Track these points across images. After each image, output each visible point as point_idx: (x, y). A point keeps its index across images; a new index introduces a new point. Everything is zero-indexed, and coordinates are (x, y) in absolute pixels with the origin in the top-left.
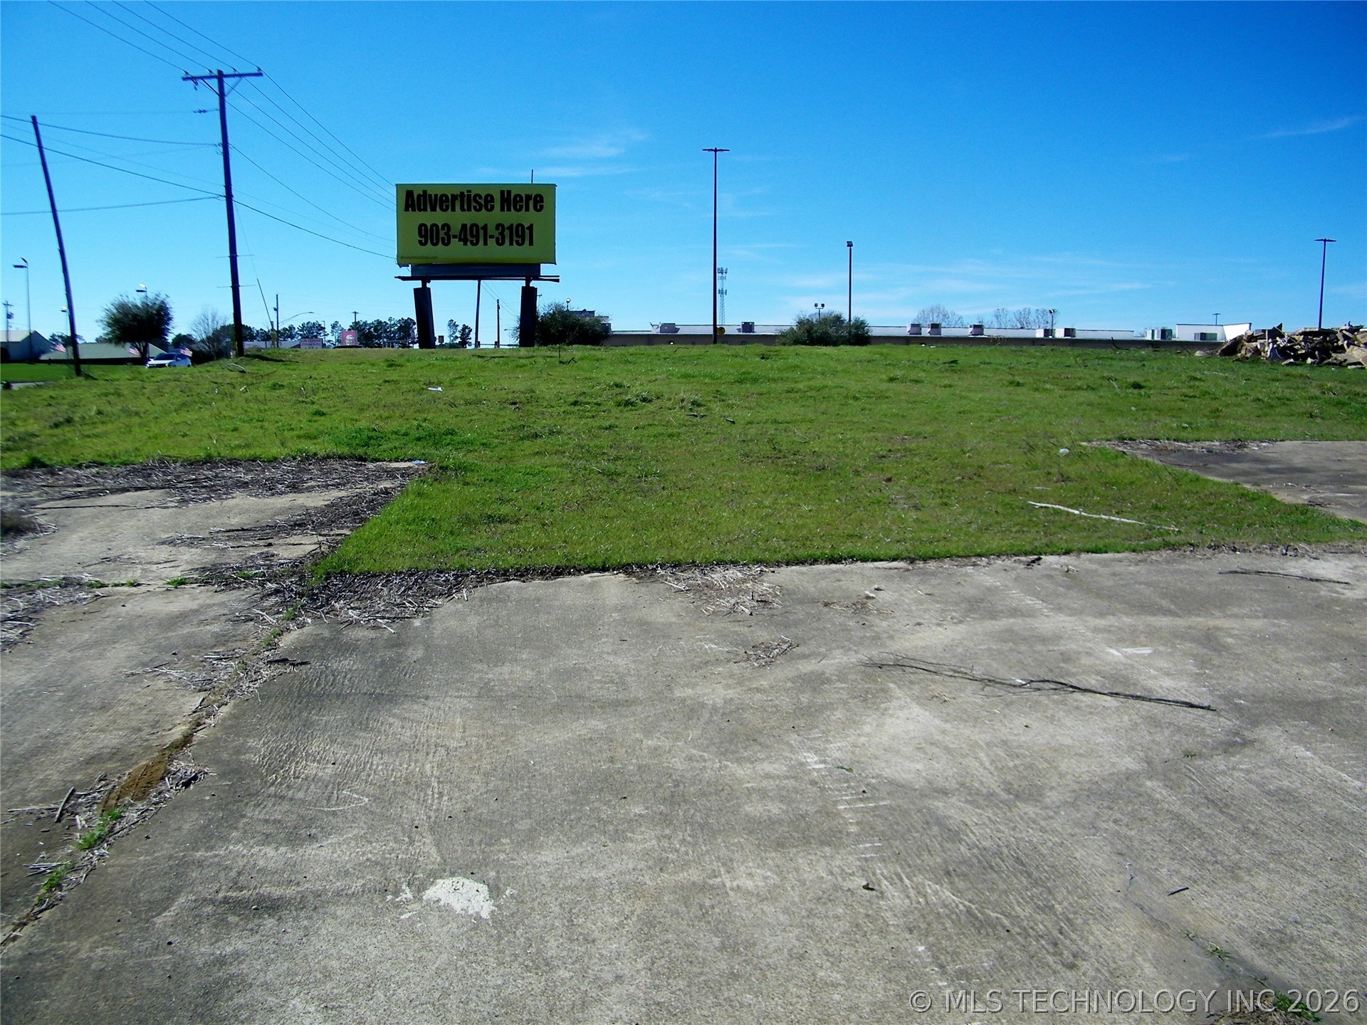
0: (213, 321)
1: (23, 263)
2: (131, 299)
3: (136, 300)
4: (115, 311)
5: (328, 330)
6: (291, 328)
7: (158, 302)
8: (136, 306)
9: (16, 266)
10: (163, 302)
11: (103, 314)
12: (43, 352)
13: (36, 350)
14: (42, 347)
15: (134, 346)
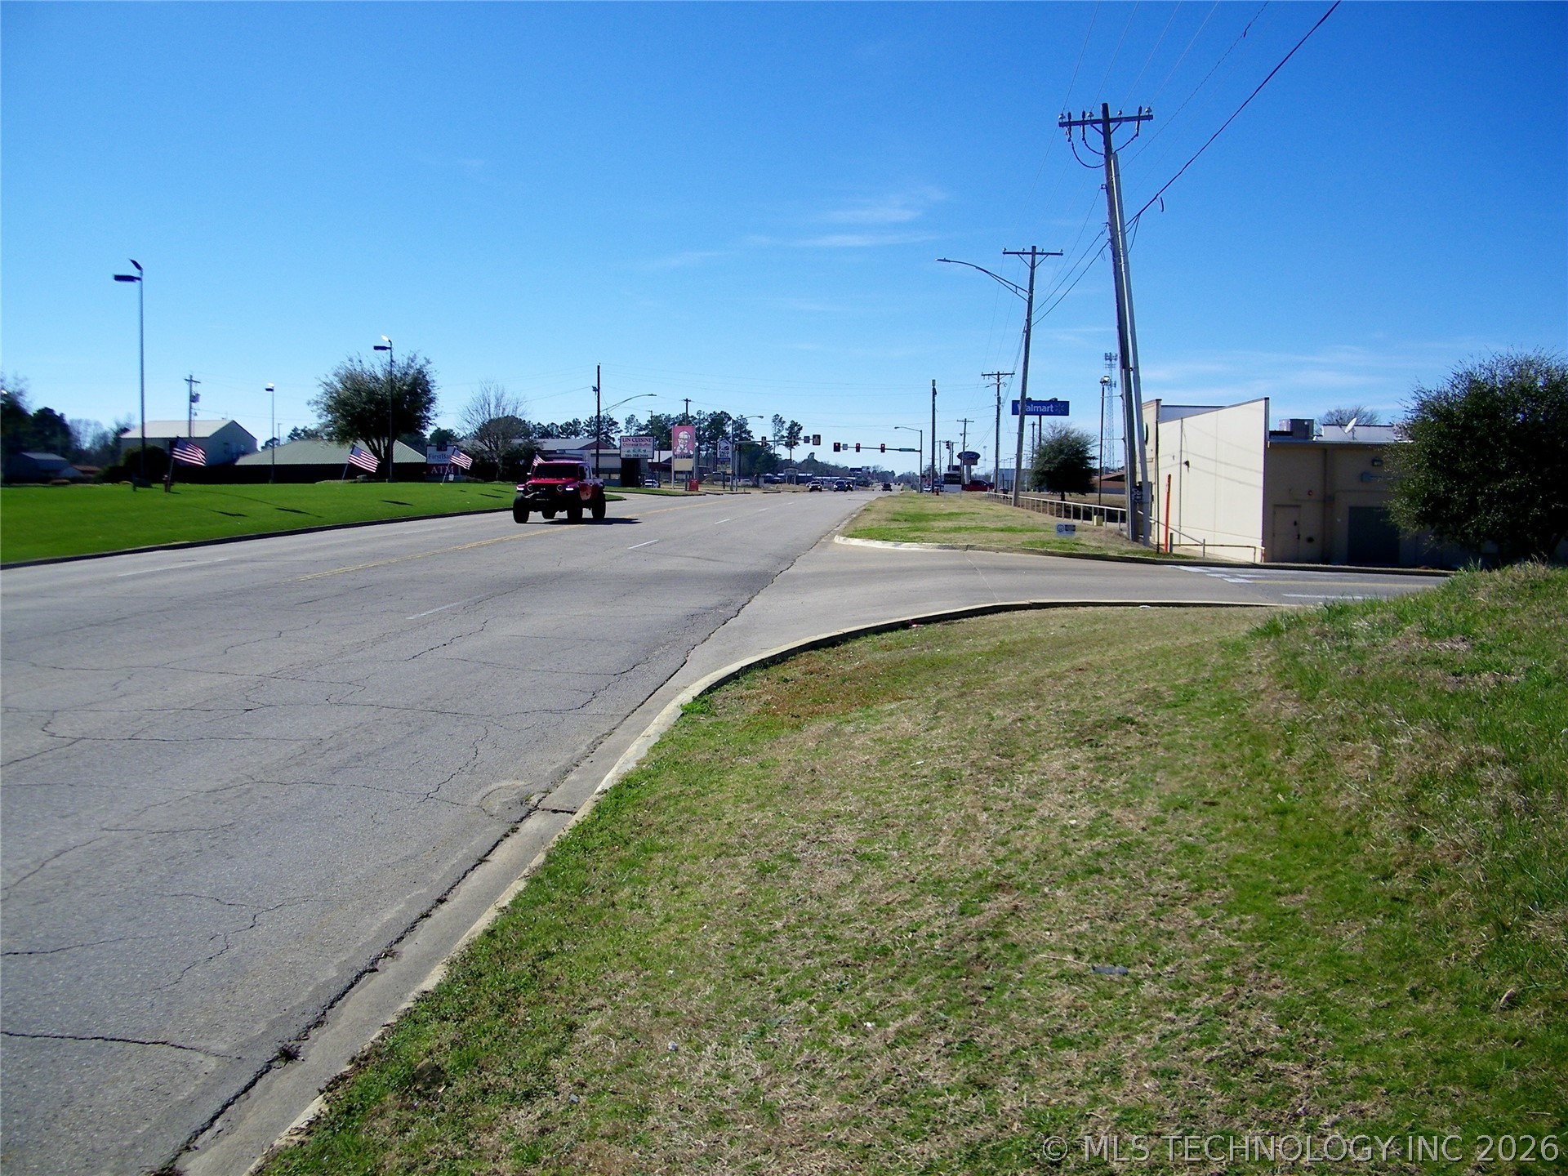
0: (497, 406)
1: (135, 272)
2: (367, 366)
3: (375, 365)
4: (339, 386)
5: (622, 425)
6: (576, 422)
7: (411, 372)
8: (377, 379)
9: (118, 278)
10: (420, 372)
11: (321, 391)
12: (244, 454)
13: (234, 450)
14: (242, 446)
15: (369, 446)
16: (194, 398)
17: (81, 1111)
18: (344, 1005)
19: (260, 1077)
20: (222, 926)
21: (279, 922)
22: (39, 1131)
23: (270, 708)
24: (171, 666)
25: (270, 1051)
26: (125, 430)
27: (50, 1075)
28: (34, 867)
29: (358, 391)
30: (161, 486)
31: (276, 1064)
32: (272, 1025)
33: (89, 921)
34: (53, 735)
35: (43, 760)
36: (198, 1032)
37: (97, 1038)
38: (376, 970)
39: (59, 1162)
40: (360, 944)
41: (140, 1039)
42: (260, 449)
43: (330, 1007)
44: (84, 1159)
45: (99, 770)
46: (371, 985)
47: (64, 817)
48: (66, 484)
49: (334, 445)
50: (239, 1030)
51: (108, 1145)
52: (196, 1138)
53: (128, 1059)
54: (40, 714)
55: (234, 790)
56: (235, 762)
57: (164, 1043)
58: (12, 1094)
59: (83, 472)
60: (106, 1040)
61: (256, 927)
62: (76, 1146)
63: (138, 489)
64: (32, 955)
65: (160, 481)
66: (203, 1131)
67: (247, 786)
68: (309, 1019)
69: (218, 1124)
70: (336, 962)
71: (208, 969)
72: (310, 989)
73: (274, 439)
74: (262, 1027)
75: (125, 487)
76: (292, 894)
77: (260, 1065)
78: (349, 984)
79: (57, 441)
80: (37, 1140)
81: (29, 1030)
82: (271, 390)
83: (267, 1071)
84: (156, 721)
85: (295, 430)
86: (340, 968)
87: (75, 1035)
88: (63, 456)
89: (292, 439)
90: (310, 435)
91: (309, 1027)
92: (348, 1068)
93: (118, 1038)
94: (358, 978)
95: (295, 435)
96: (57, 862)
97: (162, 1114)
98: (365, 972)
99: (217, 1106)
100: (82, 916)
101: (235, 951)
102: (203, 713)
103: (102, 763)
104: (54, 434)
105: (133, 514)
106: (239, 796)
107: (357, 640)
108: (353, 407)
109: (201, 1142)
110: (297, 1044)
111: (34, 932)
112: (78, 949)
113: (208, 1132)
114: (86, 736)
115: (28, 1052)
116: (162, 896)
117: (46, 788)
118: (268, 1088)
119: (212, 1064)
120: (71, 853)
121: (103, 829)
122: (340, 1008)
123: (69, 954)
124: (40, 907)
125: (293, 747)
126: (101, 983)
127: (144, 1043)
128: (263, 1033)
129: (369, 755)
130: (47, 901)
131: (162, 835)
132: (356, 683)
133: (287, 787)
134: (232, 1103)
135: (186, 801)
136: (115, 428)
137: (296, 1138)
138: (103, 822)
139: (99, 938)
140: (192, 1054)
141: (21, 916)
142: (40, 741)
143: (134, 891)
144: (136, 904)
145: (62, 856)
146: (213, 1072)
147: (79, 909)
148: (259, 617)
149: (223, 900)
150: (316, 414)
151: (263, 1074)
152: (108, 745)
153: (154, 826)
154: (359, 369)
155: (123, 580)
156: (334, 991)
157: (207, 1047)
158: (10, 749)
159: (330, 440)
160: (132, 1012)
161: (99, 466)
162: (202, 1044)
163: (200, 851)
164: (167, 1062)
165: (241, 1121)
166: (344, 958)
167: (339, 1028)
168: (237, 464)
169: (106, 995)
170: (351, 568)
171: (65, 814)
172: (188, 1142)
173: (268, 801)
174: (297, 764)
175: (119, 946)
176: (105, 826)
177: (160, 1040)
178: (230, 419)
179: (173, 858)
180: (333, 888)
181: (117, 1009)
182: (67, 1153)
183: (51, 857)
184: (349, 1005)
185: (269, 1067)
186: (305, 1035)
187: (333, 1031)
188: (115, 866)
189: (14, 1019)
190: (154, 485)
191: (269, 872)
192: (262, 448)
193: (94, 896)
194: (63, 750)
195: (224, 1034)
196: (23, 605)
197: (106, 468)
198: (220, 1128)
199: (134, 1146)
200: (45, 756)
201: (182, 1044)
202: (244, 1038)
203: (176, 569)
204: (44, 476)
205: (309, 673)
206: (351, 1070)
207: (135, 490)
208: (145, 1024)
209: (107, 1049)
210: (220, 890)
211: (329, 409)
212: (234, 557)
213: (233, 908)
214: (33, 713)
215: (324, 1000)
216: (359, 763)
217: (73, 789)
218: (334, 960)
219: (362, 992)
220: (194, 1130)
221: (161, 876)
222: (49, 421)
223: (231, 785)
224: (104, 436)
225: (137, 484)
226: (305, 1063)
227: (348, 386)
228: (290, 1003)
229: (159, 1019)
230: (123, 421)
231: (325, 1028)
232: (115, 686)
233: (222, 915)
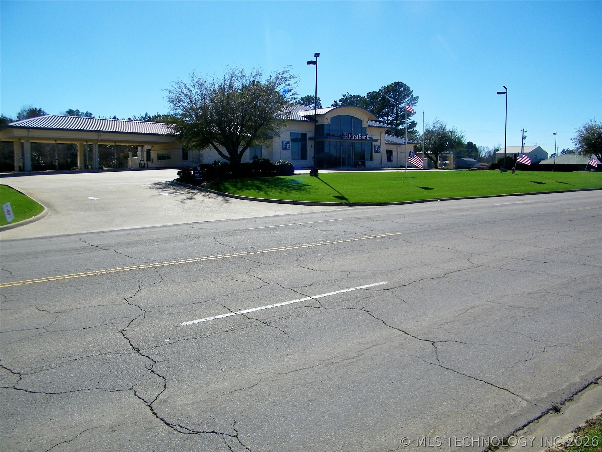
1: (505, 91)
2: (598, 123)
4: (585, 132)
9: (498, 93)
11: (577, 134)
12: (543, 159)
13: (539, 158)
14: (542, 157)
15: (597, 157)
16: (524, 138)
17: (476, 407)
18: (582, 395)
19: (544, 415)
20: (532, 349)
21: (555, 352)
22: (461, 409)
23: (554, 263)
24: (515, 241)
25: (549, 406)
26: (498, 150)
27: (466, 390)
28: (464, 311)
29: (594, 134)
30: (511, 171)
31: (550, 411)
32: (550, 395)
33: (482, 335)
34: (471, 263)
35: (468, 271)
36: (520, 389)
37: (482, 381)
38: (597, 383)
39: (467, 423)
40: (590, 370)
41: (498, 386)
42: (549, 158)
43: (576, 394)
44: (476, 425)
45: (487, 278)
46: (595, 390)
47: (474, 294)
48: (476, 169)
49: (581, 156)
50: (536, 393)
51: (484, 423)
52: (517, 432)
53: (493, 392)
54: (467, 254)
55: (538, 294)
56: (539, 283)
57: (506, 390)
58: (453, 393)
59: (482, 165)
60: (485, 382)
61: (545, 352)
62: (473, 419)
63: (502, 172)
64: (462, 344)
65: (511, 170)
66: (520, 430)
67: (544, 294)
68: (565, 397)
69: (525, 429)
70: (579, 375)
71: (525, 364)
72: (567, 384)
73: (555, 154)
74: (545, 395)
75: (497, 172)
76: (561, 342)
77: (544, 410)
78: (584, 386)
79: (473, 154)
80: (460, 412)
81: (459, 371)
82: (555, 134)
83: (547, 414)
84: (509, 262)
85: (564, 150)
86: (581, 378)
87: (475, 377)
88: (475, 159)
89: (562, 154)
90: (570, 152)
91: (566, 400)
92: (584, 425)
93: (490, 383)
94: (589, 385)
95: (564, 152)
96: (471, 311)
97: (504, 418)
98: (592, 383)
99: (526, 422)
100: (479, 333)
101: (536, 360)
102: (527, 261)
103: (488, 276)
104: (472, 151)
105: (501, 182)
106: (541, 297)
107: (592, 239)
108: (591, 141)
109: (518, 434)
110: (560, 406)
111: (463, 335)
112: (477, 345)
113: (521, 431)
114: (483, 265)
115: (459, 379)
116: (509, 331)
117: (468, 282)
118: (546, 421)
119: (524, 404)
120: (476, 308)
121: (488, 301)
122: (580, 396)
123: (474, 346)
124: (465, 326)
125: (564, 280)
126: (485, 360)
127: (499, 388)
128: (546, 397)
129: (597, 288)
130: (468, 324)
131: (510, 307)
132: (591, 257)
133: (560, 297)
134: (532, 422)
135: (519, 295)
136: (494, 149)
137: (560, 448)
138: (488, 298)
139: (485, 343)
140: (517, 397)
141: (458, 328)
142: (467, 264)
143: (498, 327)
144: (499, 333)
145: (473, 309)
146: (525, 407)
147: (478, 330)
148: (550, 225)
149: (532, 338)
150: (574, 143)
151: (545, 414)
152: (491, 269)
153: (507, 303)
154: (594, 124)
155: (497, 206)
156: (578, 388)
157: (522, 396)
158: (457, 266)
159: (580, 154)
160: (496, 374)
161: (487, 163)
162: (521, 394)
163: (524, 317)
164: (507, 398)
165: (535, 431)
166: (583, 375)
167: (579, 404)
168: (540, 163)
169: (486, 365)
170: (589, 208)
171: (475, 293)
172: (513, 432)
173: (552, 301)
174: (565, 288)
175: (492, 348)
176: (489, 300)
177: (505, 388)
178: (538, 146)
179: (513, 317)
180: (579, 343)
181: (490, 371)
182: (470, 421)
183: (469, 308)
184: (584, 396)
185: (547, 412)
186: (564, 403)
187: (576, 405)
188: (492, 316)
189: (455, 365)
190: (508, 171)
191: (552, 330)
192: (550, 157)
193: (484, 326)
194: (475, 269)
195: (530, 393)
196: (462, 213)
197: (490, 164)
198: (526, 431)
199: (493, 427)
200: (468, 270)
201: (513, 392)
202: (538, 397)
203: (516, 204)
204: (468, 166)
205: (571, 250)
206: (586, 426)
207: (501, 173)
208: (500, 380)
209: (485, 386)
210: (532, 334)
211: (580, 141)
212: (539, 200)
213: (536, 342)
214: (465, 254)
215: (573, 390)
216: (592, 291)
217: (478, 284)
218: (579, 374)
219: (590, 391)
220: (516, 428)
221: (508, 323)
222: (471, 147)
223: (537, 292)
224: (490, 152)
225: (502, 171)
226: (563, 415)
227: (589, 132)
228: (558, 388)
229: (505, 380)
230: (496, 147)
231: (573, 402)
232: (494, 247)
233: (531, 344)
